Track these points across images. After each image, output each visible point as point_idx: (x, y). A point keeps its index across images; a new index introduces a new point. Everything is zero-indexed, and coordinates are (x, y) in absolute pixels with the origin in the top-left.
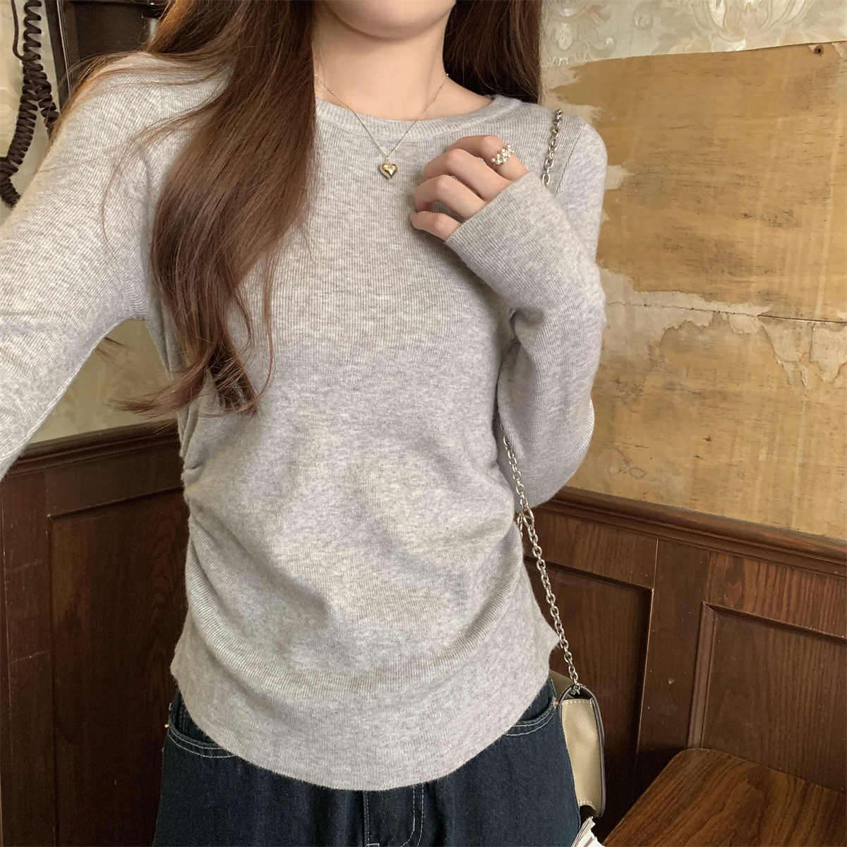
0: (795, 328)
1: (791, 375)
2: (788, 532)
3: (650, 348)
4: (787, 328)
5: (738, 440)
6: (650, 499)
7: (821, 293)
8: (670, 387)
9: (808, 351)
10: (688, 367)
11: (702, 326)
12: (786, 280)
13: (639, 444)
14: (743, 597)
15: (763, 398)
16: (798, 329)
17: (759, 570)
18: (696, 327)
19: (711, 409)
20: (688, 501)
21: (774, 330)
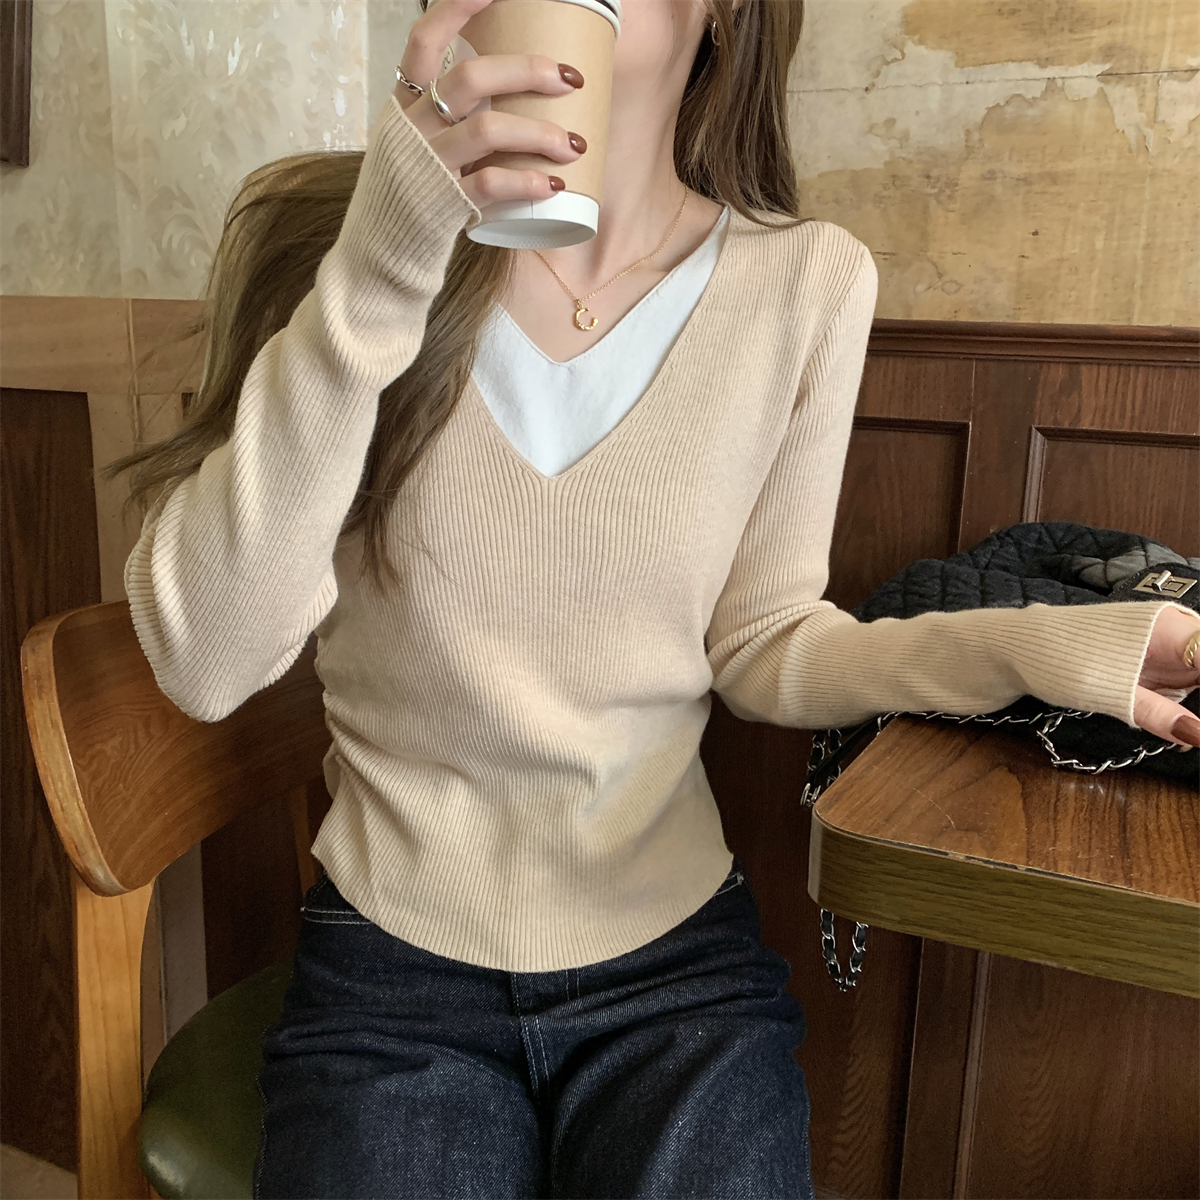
0: (1138, 85)
1: (1133, 141)
2: (1129, 329)
3: (968, 132)
4: (1129, 86)
5: (1071, 228)
7: (1169, 39)
9: (1153, 109)
10: (1012, 150)
11: (1033, 98)
12: (1130, 28)
13: (956, 250)
14: (1079, 411)
15: (1100, 173)
16: (1142, 85)
17: (1098, 376)
18: (1025, 99)
19: (1039, 196)
20: (1011, 312)
21: (1116, 91)
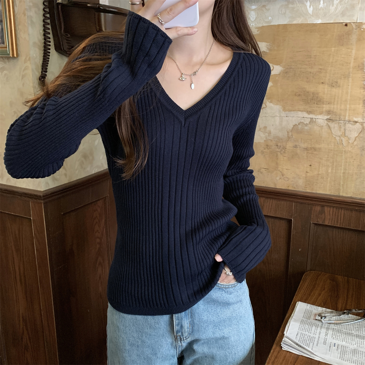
0: (339, 124)
1: (338, 141)
2: (339, 196)
3: (288, 132)
4: (336, 124)
5: (321, 165)
6: (290, 188)
7: (348, 111)
8: (296, 147)
9: (344, 132)
10: (301, 139)
11: (306, 124)
12: (335, 106)
13: (287, 168)
14: (325, 219)
15: (329, 150)
16: (340, 124)
17: (330, 210)
18: (304, 124)
19: (311, 154)
20: (304, 188)
21: (332, 125)
